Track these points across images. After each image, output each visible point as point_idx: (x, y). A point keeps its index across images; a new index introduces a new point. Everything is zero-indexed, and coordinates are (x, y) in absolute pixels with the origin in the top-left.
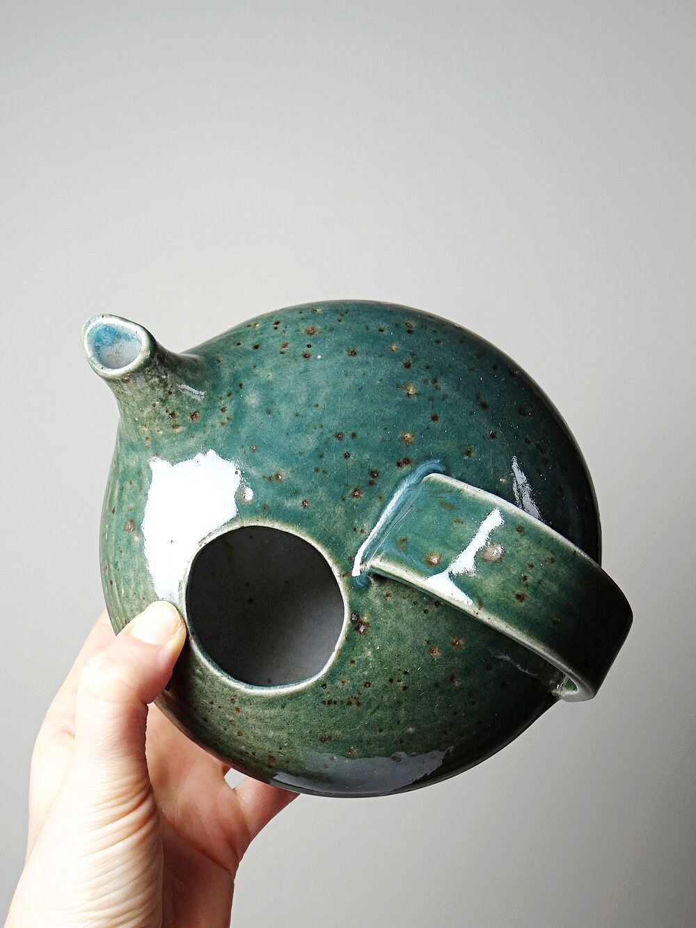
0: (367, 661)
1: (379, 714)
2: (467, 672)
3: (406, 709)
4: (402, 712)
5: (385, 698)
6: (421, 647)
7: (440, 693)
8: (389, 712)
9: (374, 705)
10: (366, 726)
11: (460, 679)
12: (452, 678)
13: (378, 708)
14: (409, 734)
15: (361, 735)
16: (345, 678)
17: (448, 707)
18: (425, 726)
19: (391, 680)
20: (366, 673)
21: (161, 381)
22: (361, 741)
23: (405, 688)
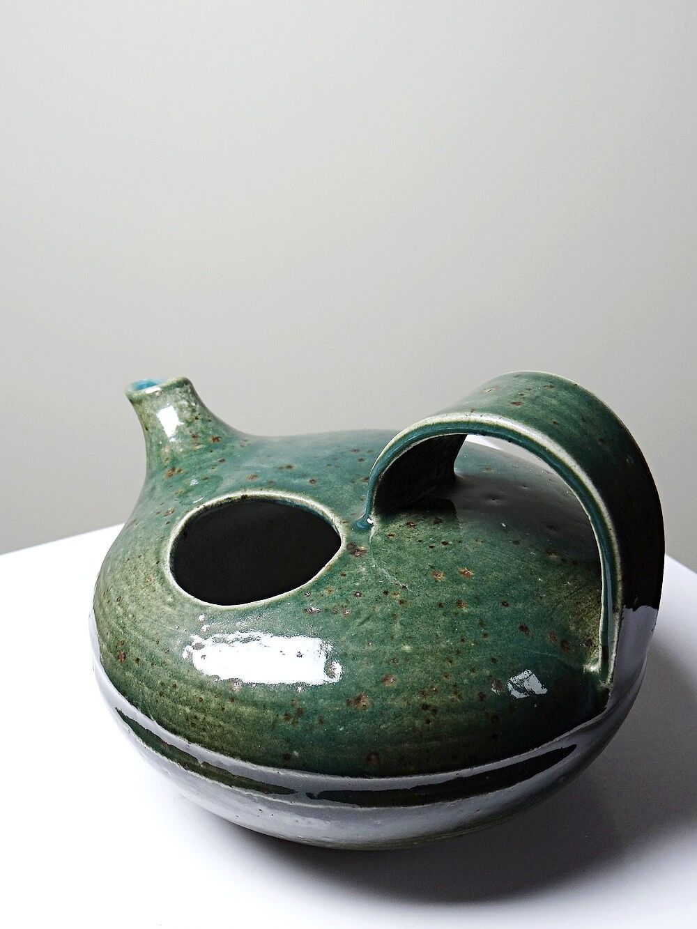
0: (360, 575)
1: (369, 625)
2: (477, 600)
3: (401, 624)
4: (397, 627)
5: (378, 609)
6: (424, 569)
7: (445, 614)
8: (381, 625)
9: (364, 615)
10: (353, 637)
11: (469, 606)
12: (459, 603)
13: (368, 618)
14: (404, 653)
15: (347, 647)
16: (332, 588)
17: (453, 631)
18: (424, 645)
19: (386, 593)
20: (357, 584)
21: (190, 406)
22: (346, 655)
23: (401, 602)
